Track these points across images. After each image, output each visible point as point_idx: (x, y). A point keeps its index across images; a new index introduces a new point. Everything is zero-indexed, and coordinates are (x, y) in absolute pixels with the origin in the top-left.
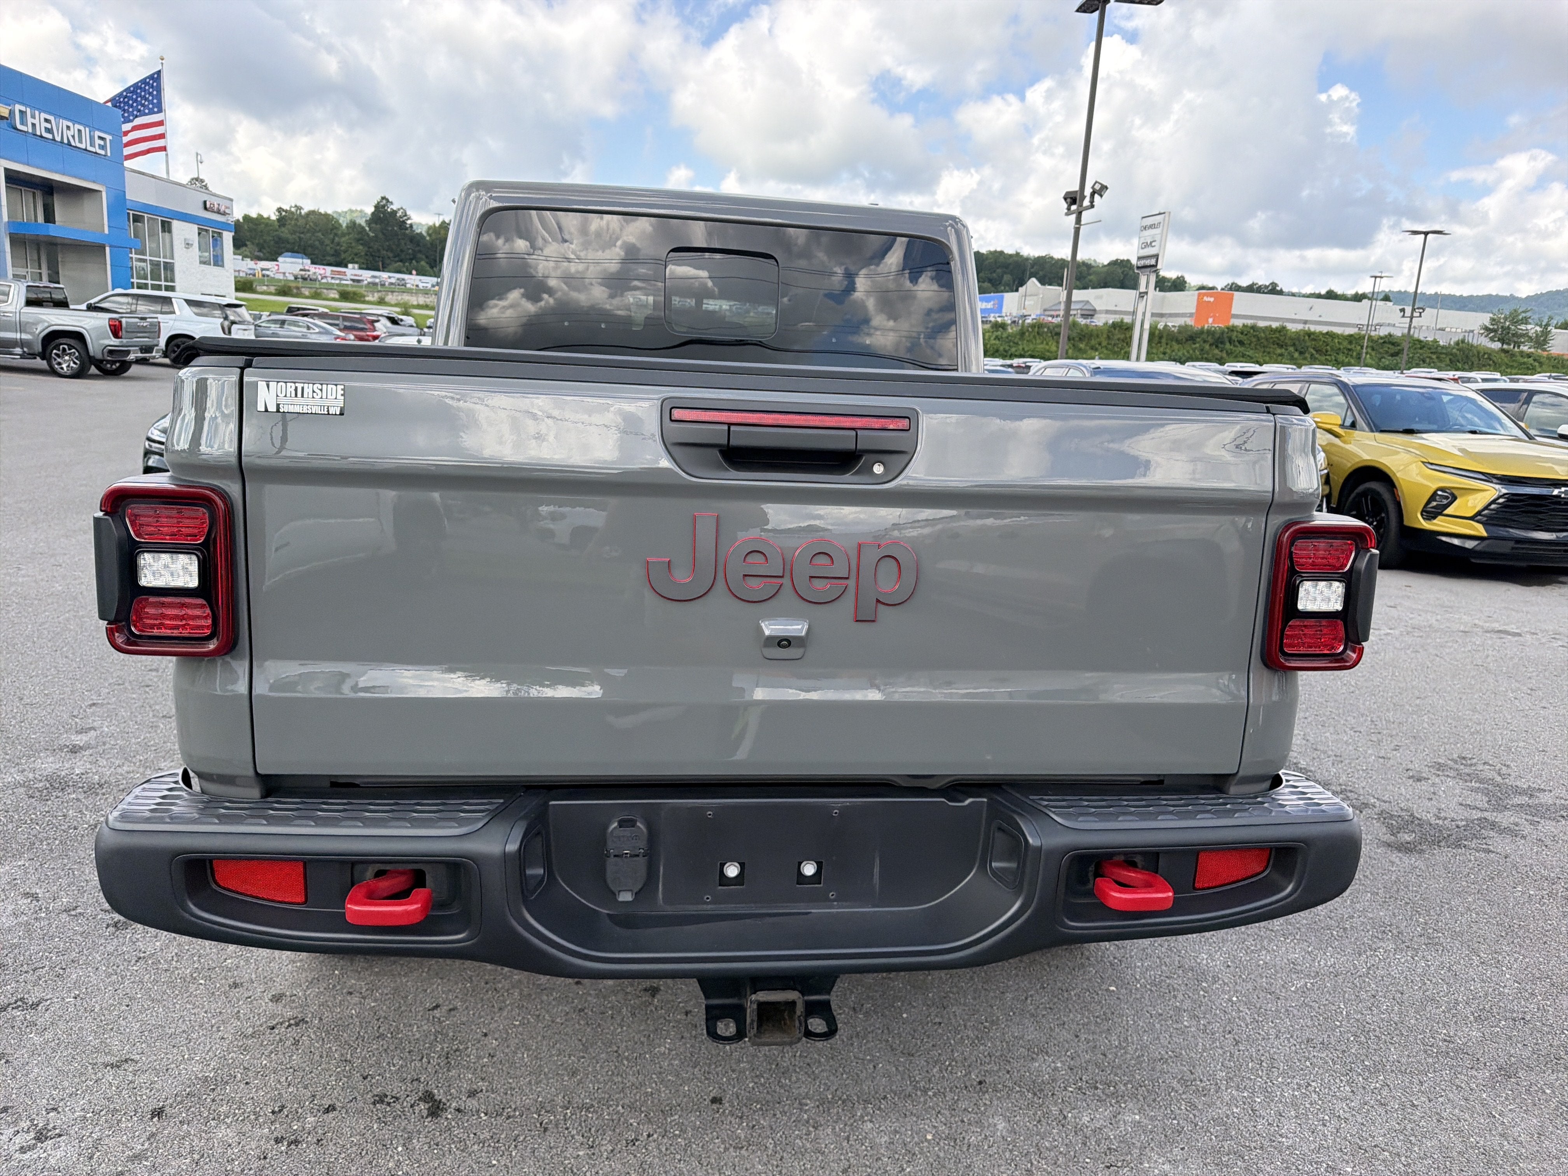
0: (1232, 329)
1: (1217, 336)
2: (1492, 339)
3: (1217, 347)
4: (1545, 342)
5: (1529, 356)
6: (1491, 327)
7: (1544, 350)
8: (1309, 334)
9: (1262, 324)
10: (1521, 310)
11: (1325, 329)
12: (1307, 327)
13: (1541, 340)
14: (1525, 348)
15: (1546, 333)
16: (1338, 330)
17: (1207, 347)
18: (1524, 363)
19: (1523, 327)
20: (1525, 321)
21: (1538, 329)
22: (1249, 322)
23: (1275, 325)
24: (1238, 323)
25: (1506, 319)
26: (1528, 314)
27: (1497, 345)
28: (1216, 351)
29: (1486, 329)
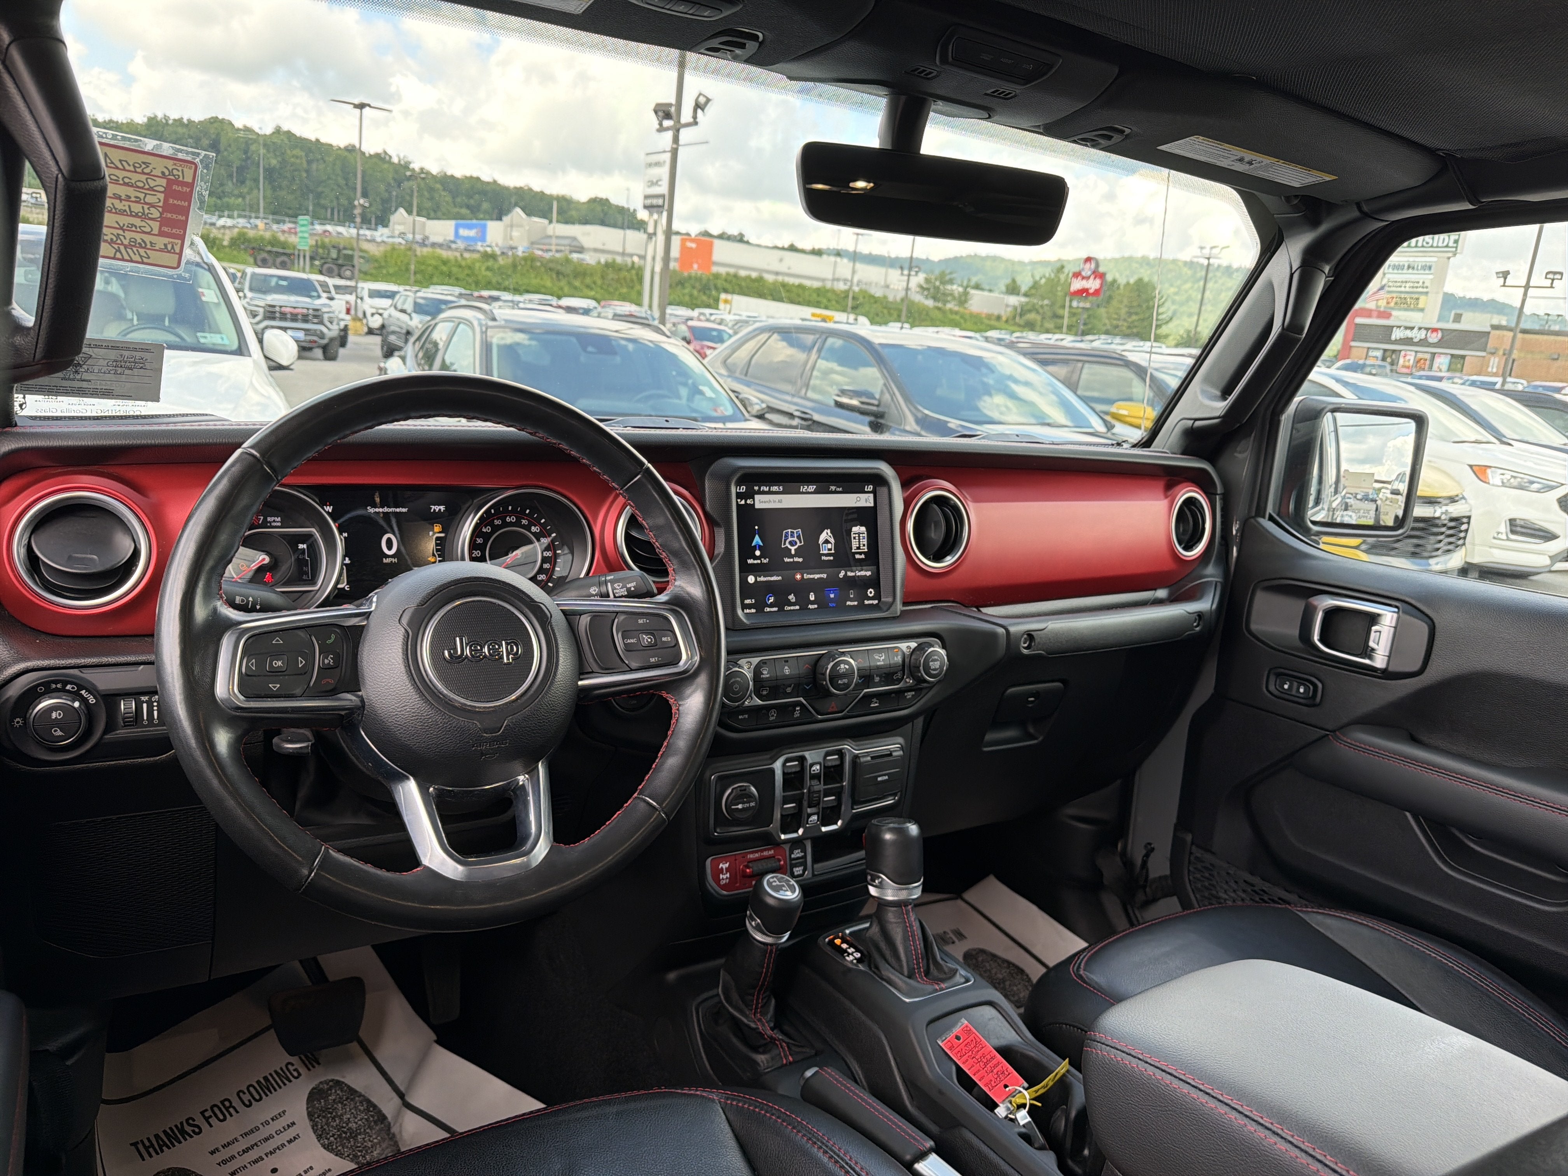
0: (717, 276)
1: (704, 282)
2: (927, 297)
3: (705, 293)
4: (966, 301)
5: (956, 313)
6: (925, 286)
7: (965, 308)
8: (784, 285)
9: (743, 273)
10: (948, 271)
11: (797, 281)
12: (780, 278)
13: (963, 299)
14: (949, 306)
15: (966, 293)
16: (807, 283)
17: (695, 293)
18: (953, 320)
19: (949, 287)
20: (951, 282)
21: (961, 289)
22: (732, 271)
23: (754, 275)
24: (722, 270)
25: (936, 279)
26: (954, 276)
27: (930, 303)
28: (704, 298)
29: (921, 287)
